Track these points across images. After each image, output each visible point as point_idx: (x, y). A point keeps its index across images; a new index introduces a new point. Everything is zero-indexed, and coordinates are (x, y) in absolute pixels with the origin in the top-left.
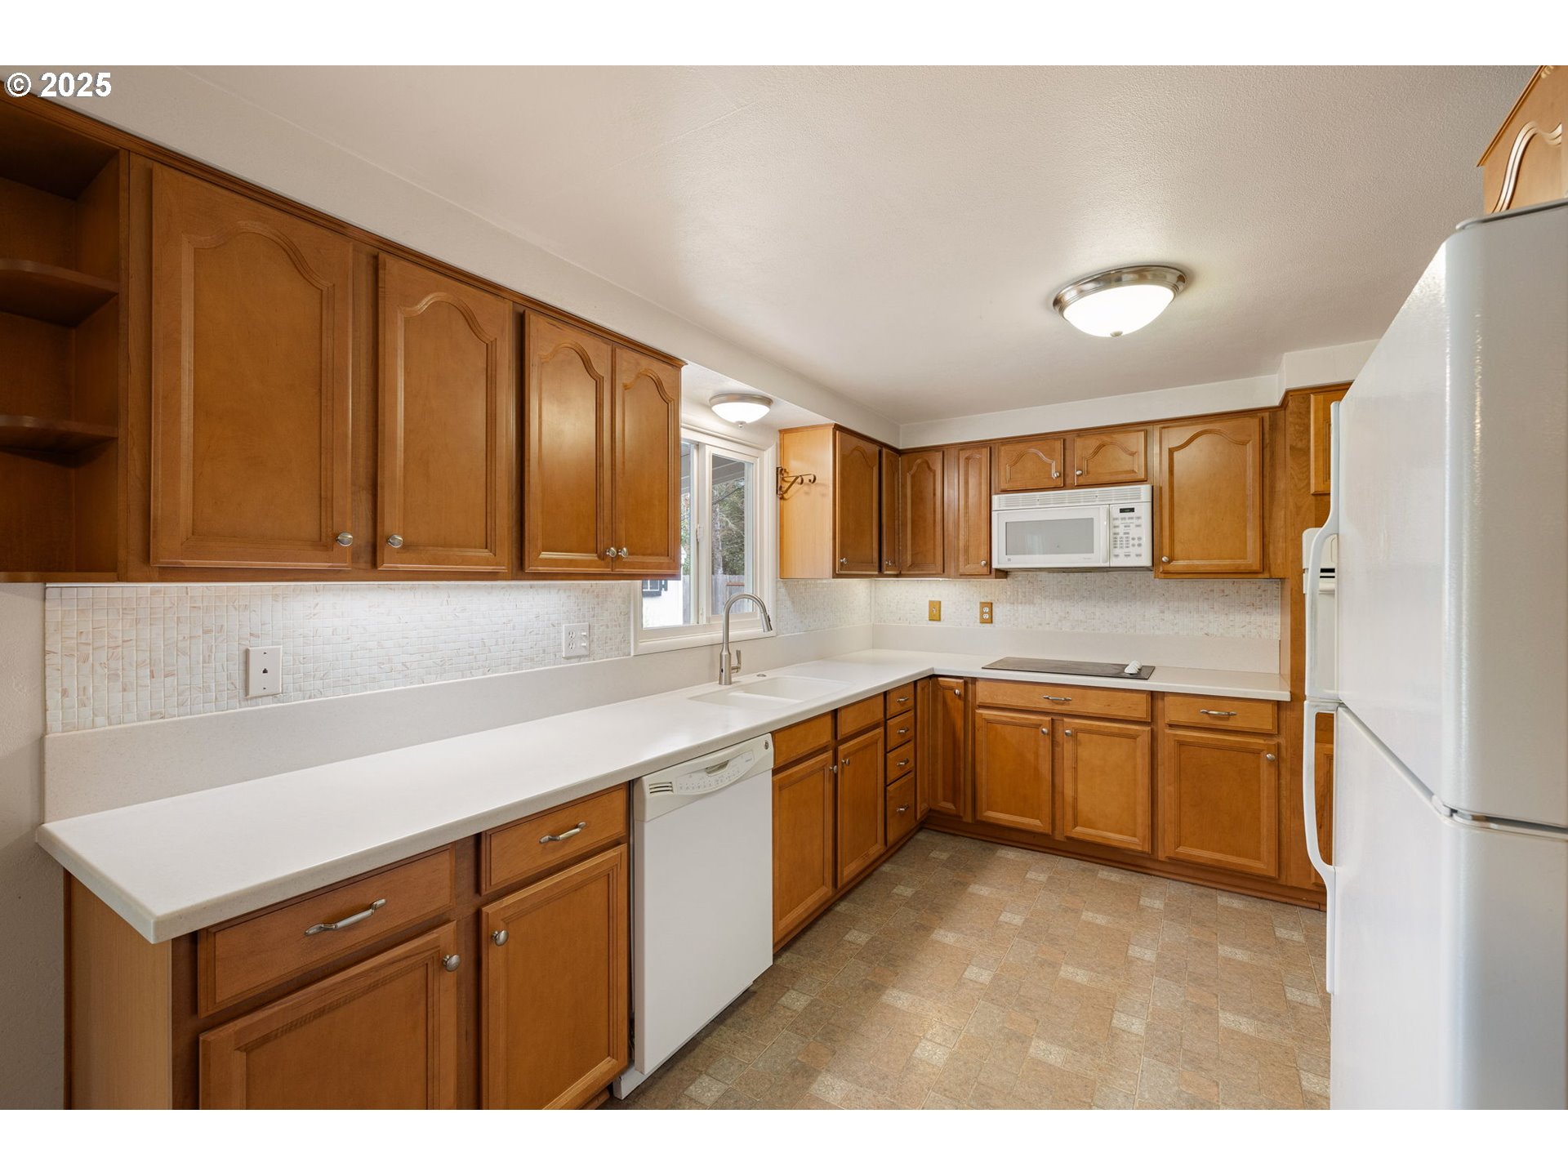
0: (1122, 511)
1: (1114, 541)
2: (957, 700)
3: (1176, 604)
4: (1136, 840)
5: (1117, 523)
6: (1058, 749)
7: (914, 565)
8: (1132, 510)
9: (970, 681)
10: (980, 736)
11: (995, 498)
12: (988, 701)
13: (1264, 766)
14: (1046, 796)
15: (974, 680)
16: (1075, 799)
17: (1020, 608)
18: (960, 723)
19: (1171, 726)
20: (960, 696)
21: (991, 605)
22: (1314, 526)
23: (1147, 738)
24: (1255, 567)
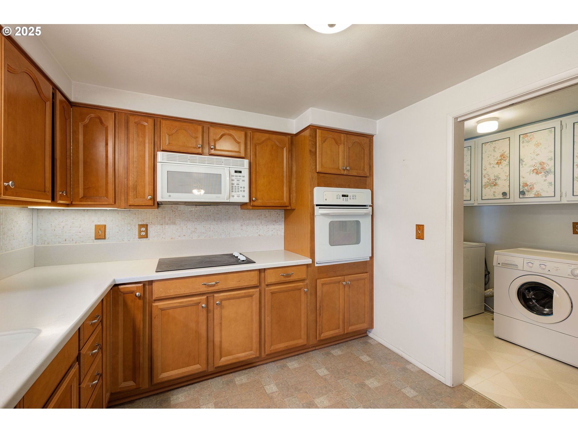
0: (236, 172)
1: (232, 188)
2: (138, 300)
3: (247, 221)
4: (252, 352)
5: (234, 178)
6: (210, 315)
7: (85, 197)
8: (240, 172)
9: (147, 283)
10: (156, 322)
11: (159, 154)
12: (163, 295)
13: (303, 294)
14: (203, 347)
15: (151, 282)
16: (221, 342)
18: (139, 317)
19: (268, 285)
20: (139, 297)
21: (146, 226)
22: (318, 186)
23: (257, 295)
24: (287, 204)
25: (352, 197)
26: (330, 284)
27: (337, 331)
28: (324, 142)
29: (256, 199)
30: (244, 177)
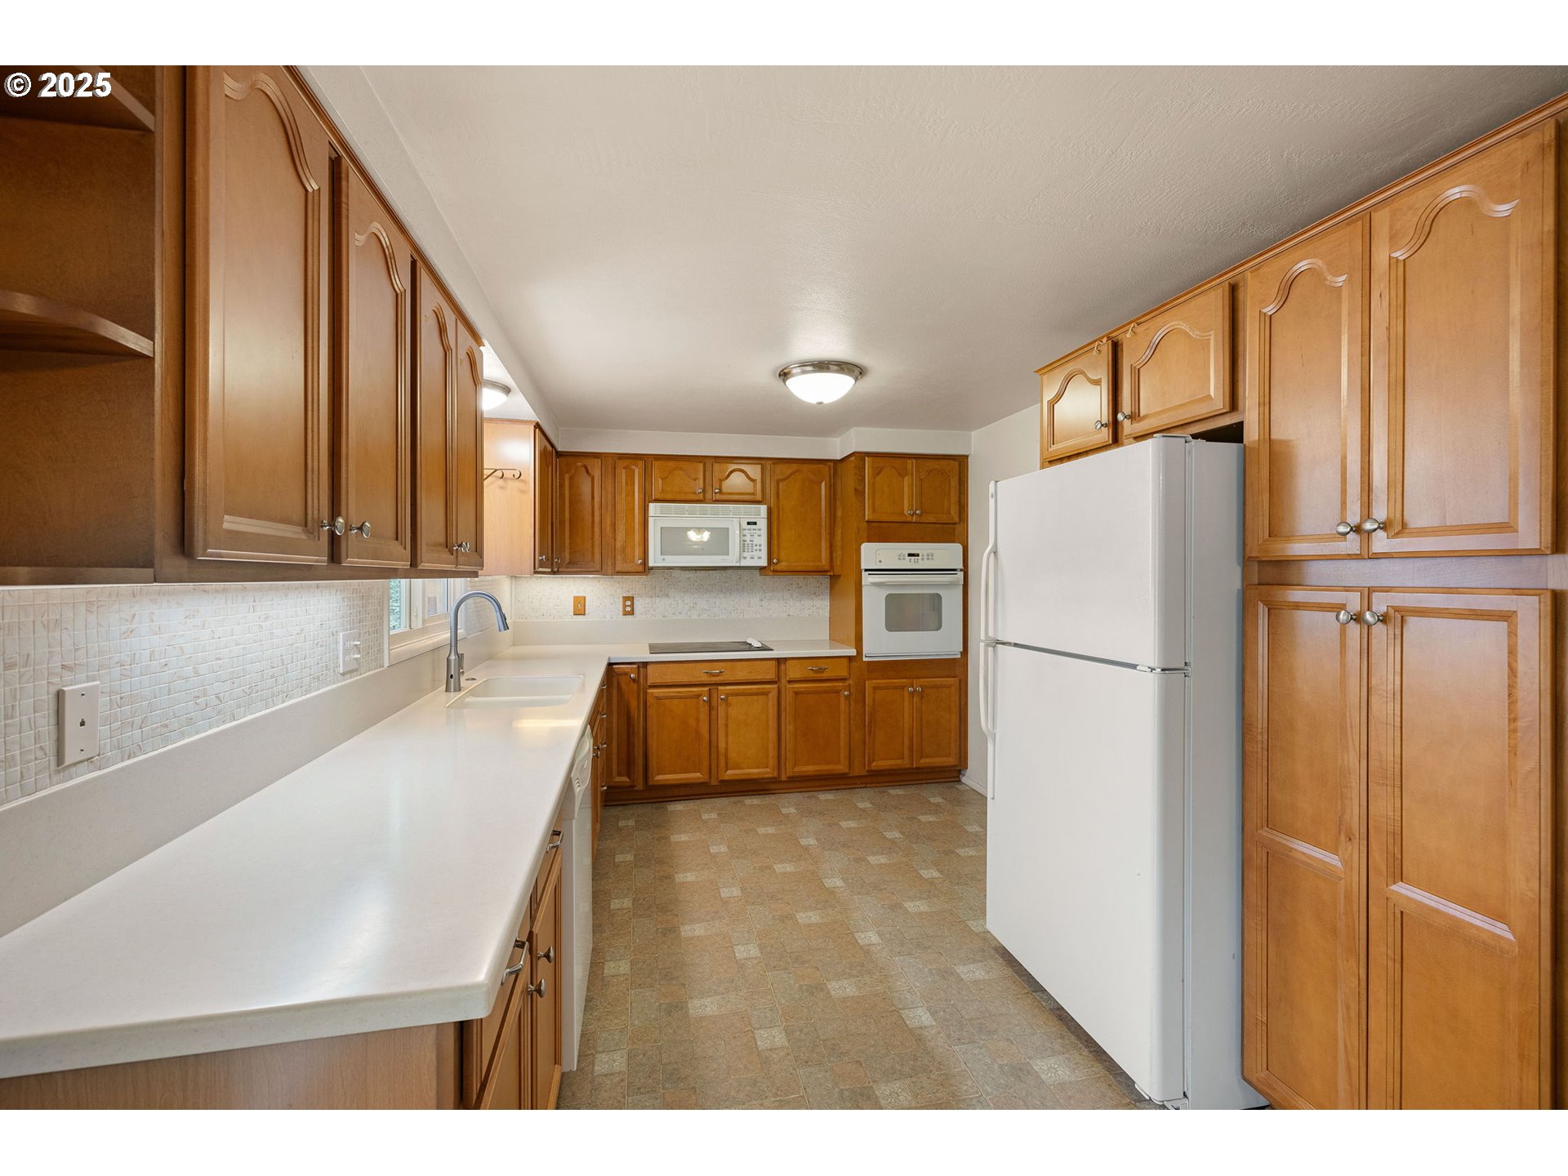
0: (749, 523)
1: (743, 546)
2: (632, 683)
3: (770, 594)
4: (768, 770)
5: (746, 532)
6: (714, 712)
7: (572, 563)
8: (755, 523)
9: (641, 665)
10: (651, 712)
11: (651, 505)
12: (658, 681)
13: (842, 699)
14: (705, 752)
15: (645, 664)
16: (726, 749)
17: (658, 600)
18: (634, 704)
19: (789, 682)
20: (634, 680)
21: (632, 599)
22: (868, 542)
23: (774, 694)
24: (827, 568)
25: (925, 557)
26: (887, 688)
27: (900, 762)
28: (878, 474)
29: (778, 562)
30: (760, 530)
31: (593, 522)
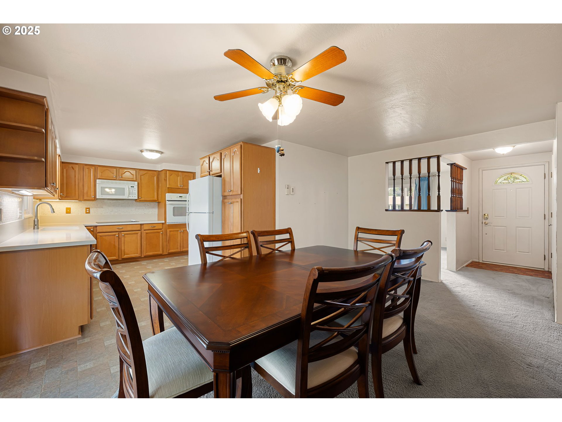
0: (131, 187)
1: (129, 193)
3: (139, 207)
4: (138, 254)
5: (130, 189)
6: (120, 240)
8: (134, 187)
11: (97, 180)
12: (101, 231)
13: (160, 234)
14: (117, 251)
15: (96, 226)
16: (124, 250)
17: (99, 209)
19: (144, 230)
20: (92, 231)
21: (89, 208)
22: (168, 193)
23: (140, 233)
24: (156, 200)
25: (184, 197)
26: (173, 231)
27: (177, 250)
28: (171, 175)
29: (141, 198)
30: (135, 189)
31: (75, 185)
